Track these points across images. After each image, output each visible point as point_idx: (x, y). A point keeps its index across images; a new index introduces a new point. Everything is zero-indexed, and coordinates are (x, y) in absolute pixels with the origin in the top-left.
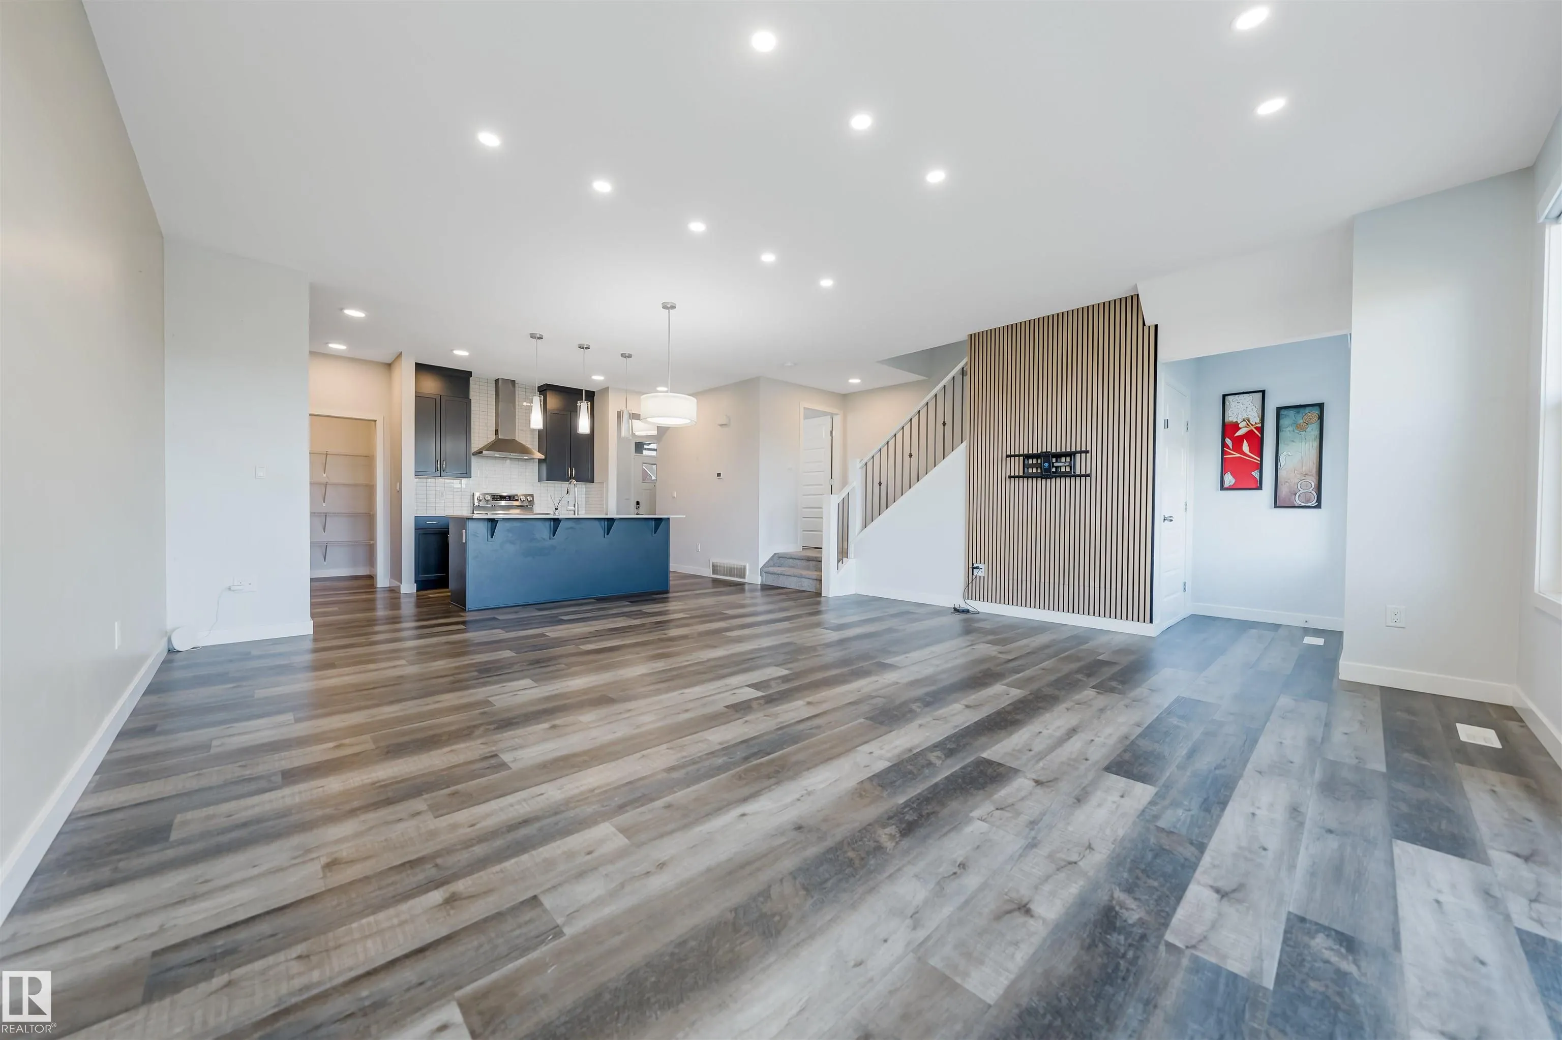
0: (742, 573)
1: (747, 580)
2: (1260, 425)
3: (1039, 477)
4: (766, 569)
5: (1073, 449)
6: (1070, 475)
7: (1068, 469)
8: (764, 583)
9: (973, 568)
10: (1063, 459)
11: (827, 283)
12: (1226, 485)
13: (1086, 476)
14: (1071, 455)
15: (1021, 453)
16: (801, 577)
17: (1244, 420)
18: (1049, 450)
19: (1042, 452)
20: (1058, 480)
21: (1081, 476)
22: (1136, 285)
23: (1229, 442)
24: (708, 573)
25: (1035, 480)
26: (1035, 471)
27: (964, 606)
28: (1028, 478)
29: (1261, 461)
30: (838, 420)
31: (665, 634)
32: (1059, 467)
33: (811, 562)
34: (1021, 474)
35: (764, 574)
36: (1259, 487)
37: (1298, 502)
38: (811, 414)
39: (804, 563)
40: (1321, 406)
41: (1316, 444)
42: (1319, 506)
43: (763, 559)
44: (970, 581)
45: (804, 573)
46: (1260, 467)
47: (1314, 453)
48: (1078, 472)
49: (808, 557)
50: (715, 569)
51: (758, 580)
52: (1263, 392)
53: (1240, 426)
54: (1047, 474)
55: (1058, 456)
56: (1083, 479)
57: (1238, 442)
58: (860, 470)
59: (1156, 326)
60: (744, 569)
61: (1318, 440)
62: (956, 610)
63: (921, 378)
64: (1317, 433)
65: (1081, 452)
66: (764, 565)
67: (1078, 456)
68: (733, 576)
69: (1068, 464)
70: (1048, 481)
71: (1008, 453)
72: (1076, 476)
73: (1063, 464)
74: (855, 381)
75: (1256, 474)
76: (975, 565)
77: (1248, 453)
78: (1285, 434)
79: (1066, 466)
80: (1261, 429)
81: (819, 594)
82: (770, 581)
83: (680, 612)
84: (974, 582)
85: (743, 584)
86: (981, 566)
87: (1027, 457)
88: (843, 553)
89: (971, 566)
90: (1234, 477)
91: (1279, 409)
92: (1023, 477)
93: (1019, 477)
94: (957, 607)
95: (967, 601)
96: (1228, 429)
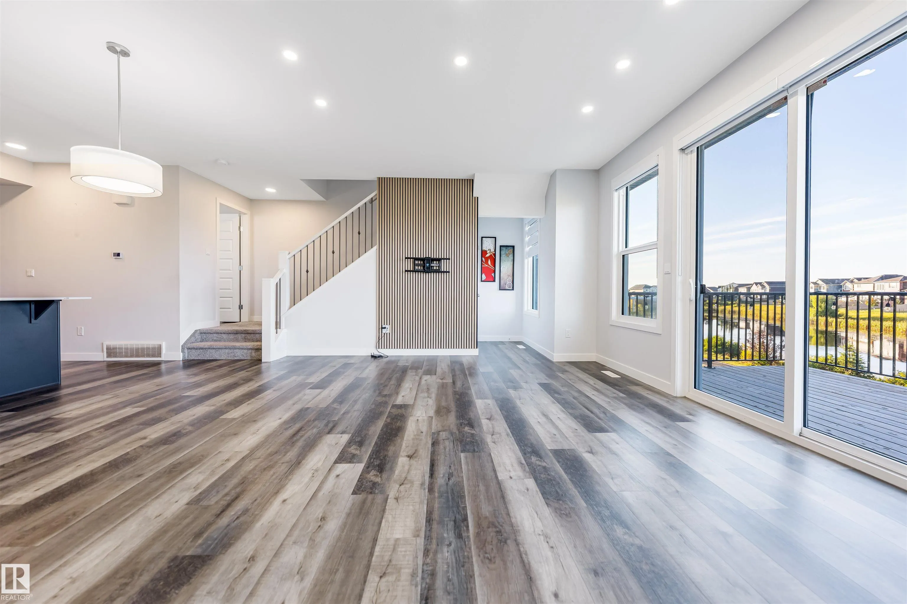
0: (157, 351)
1: (163, 358)
2: (494, 253)
3: (422, 272)
4: (189, 345)
5: (440, 257)
6: (438, 271)
7: (437, 268)
8: (187, 358)
9: (382, 328)
10: (435, 262)
11: (321, 103)
12: (483, 279)
13: (446, 272)
14: (439, 260)
15: (412, 256)
16: (235, 348)
17: (489, 250)
18: (430, 256)
19: (426, 257)
20: (432, 274)
21: (444, 272)
22: (474, 174)
23: (483, 259)
24: (102, 357)
25: (419, 273)
26: (419, 268)
27: (376, 353)
28: (416, 272)
29: (495, 269)
30: (245, 219)
31: (145, 438)
32: (432, 266)
33: (239, 335)
34: (412, 269)
35: (186, 351)
36: (494, 281)
37: (507, 288)
38: (225, 210)
39: (232, 337)
40: (513, 247)
41: (512, 263)
42: (513, 289)
43: (185, 336)
44: (380, 338)
45: (238, 344)
46: (494, 272)
47: (512, 266)
48: (443, 270)
49: (237, 331)
50: (111, 351)
51: (179, 356)
52: (495, 238)
53: (488, 252)
54: (427, 270)
55: (433, 260)
56: (445, 274)
57: (487, 259)
58: (289, 260)
59: (478, 197)
60: (160, 348)
61: (512, 261)
62: (373, 357)
63: (322, 199)
64: (512, 258)
65: (444, 259)
66: (186, 342)
67: (443, 260)
68: (143, 356)
69: (438, 265)
70: (430, 274)
71: (406, 256)
72: (442, 272)
73: (435, 264)
74: (271, 190)
75: (493, 274)
76: (383, 326)
77: (490, 265)
78: (503, 257)
79: (436, 266)
80: (495, 255)
81: (260, 360)
82: (195, 356)
83: (125, 407)
84: (383, 338)
85: (158, 364)
86: (387, 326)
87: (416, 259)
88: (278, 325)
89: (380, 327)
90: (486, 276)
91: (501, 246)
92: (413, 271)
93: (410, 271)
94: (373, 354)
95: (379, 350)
96: (484, 253)
